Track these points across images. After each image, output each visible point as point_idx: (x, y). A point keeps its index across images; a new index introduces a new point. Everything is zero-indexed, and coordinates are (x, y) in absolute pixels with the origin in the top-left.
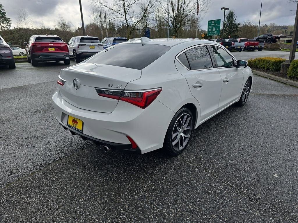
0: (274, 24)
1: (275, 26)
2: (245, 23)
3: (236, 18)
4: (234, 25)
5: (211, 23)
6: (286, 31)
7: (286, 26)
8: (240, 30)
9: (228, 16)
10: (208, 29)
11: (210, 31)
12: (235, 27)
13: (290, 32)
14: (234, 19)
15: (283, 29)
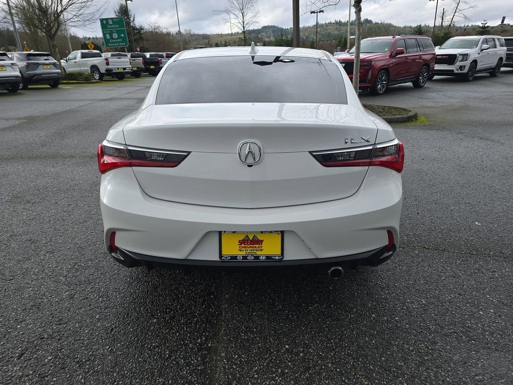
0: (190, 30)
1: (192, 33)
2: (151, 27)
3: (134, 17)
4: (134, 28)
5: (107, 23)
6: (209, 42)
7: (206, 35)
8: (147, 39)
9: (119, 13)
10: (104, 35)
11: (108, 38)
12: (137, 33)
13: (215, 44)
14: (132, 19)
15: (204, 39)
